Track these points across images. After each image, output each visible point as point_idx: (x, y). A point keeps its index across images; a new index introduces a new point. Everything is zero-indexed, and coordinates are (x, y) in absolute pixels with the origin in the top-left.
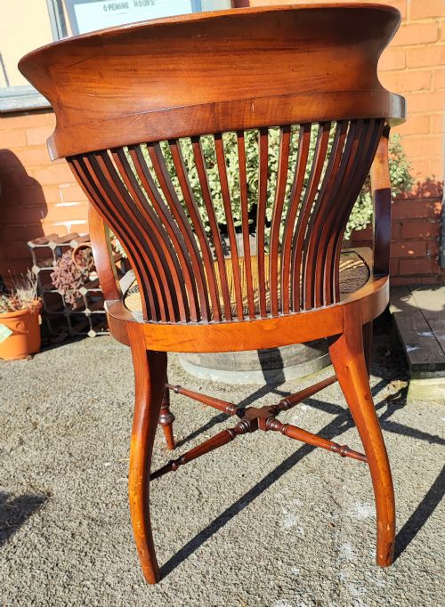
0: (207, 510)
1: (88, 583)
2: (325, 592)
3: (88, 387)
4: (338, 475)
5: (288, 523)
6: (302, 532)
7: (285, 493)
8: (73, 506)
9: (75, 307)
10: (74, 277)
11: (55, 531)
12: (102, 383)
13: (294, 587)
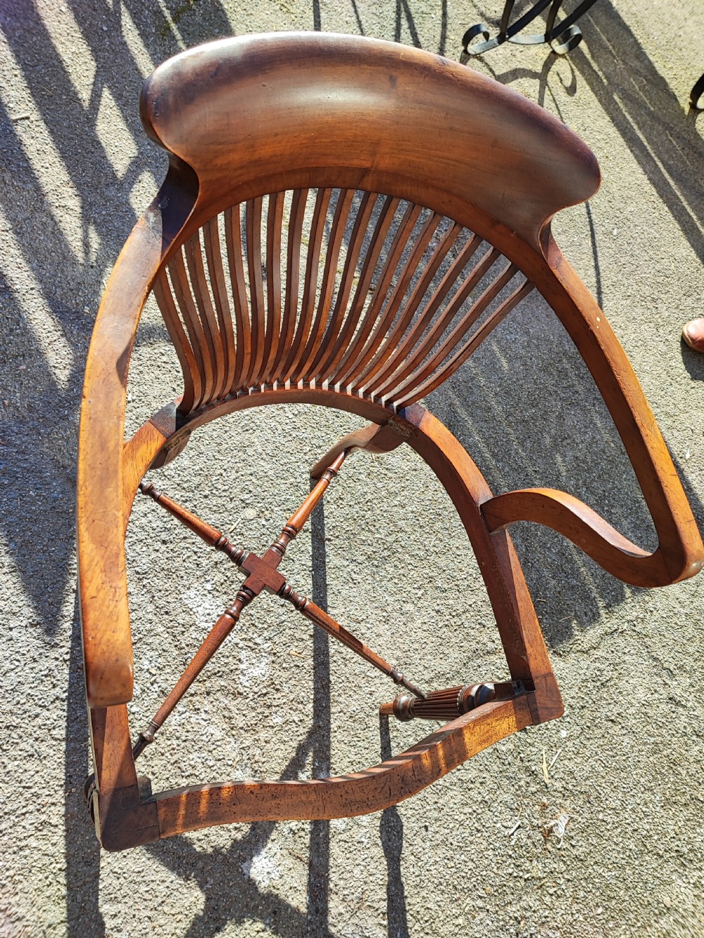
1: (420, 593)
2: (237, 712)
13: (266, 698)
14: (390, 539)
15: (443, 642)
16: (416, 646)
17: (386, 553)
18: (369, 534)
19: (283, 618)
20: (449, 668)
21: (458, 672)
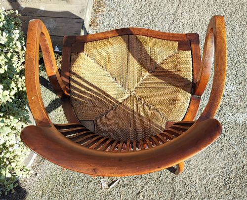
1: (207, 189)
14: (232, 191)
15: (185, 186)
16: (191, 174)
17: (228, 186)
18: (238, 184)
19: (226, 137)
20: (176, 181)
21: (172, 184)
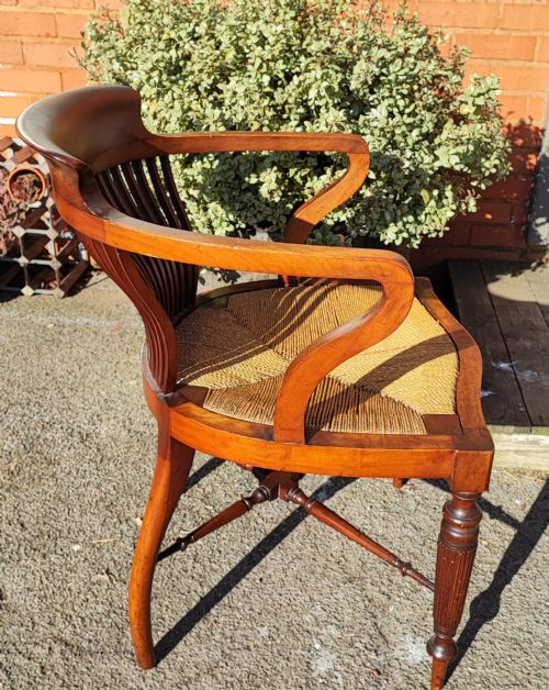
0: (218, 637)
3: (32, 396)
4: (384, 589)
5: (322, 665)
6: (340, 681)
7: (317, 614)
8: (36, 618)
9: (5, 252)
10: (6, 212)
11: (17, 661)
12: (52, 393)
